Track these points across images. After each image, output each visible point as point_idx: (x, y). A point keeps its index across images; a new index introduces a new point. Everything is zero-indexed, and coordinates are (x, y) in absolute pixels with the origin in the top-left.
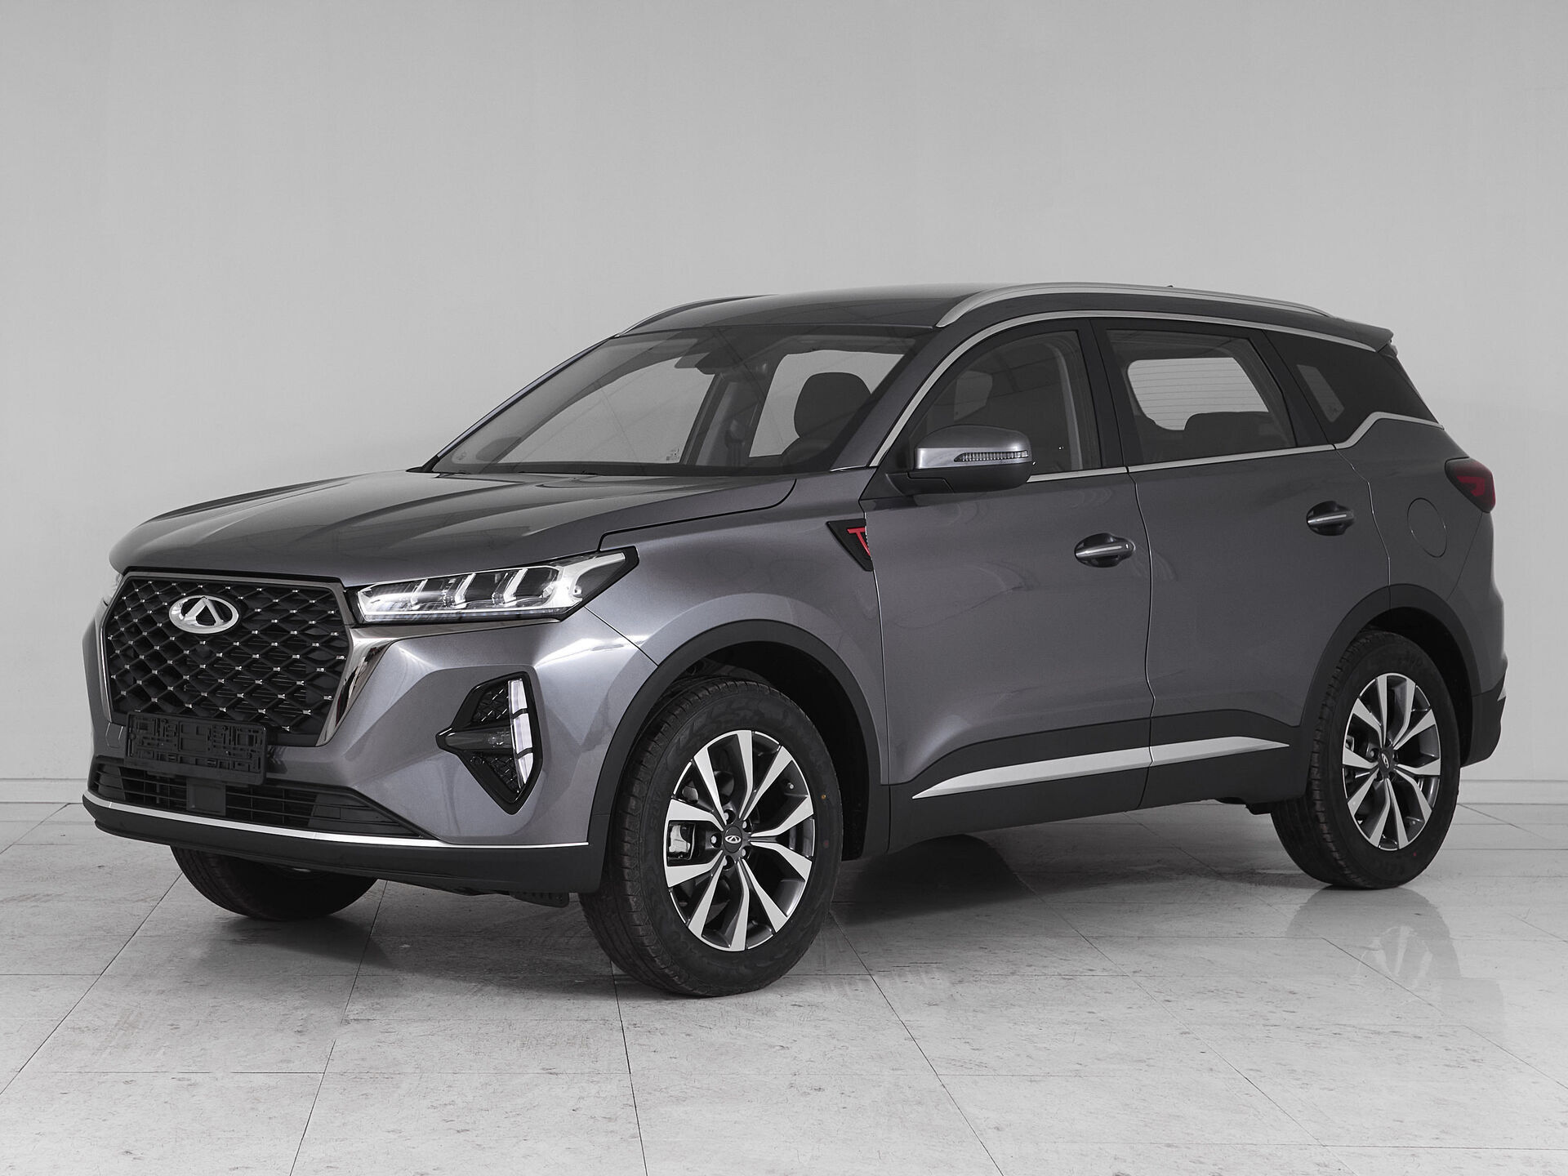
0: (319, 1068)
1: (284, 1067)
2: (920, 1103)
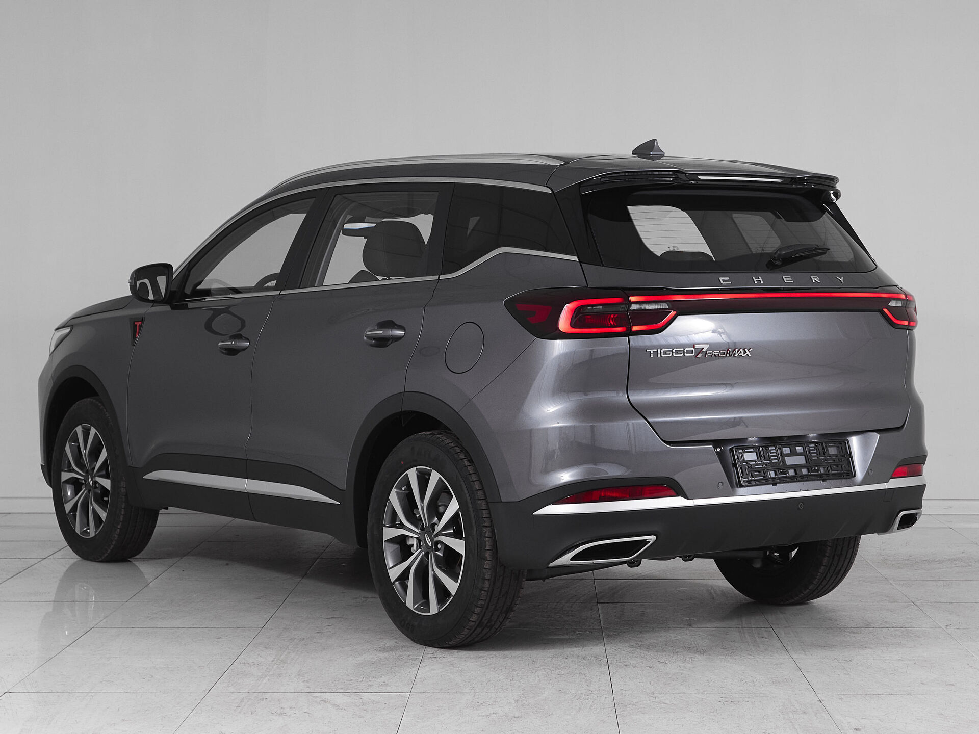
0: (407, 689)
1: (384, 689)
2: (804, 712)
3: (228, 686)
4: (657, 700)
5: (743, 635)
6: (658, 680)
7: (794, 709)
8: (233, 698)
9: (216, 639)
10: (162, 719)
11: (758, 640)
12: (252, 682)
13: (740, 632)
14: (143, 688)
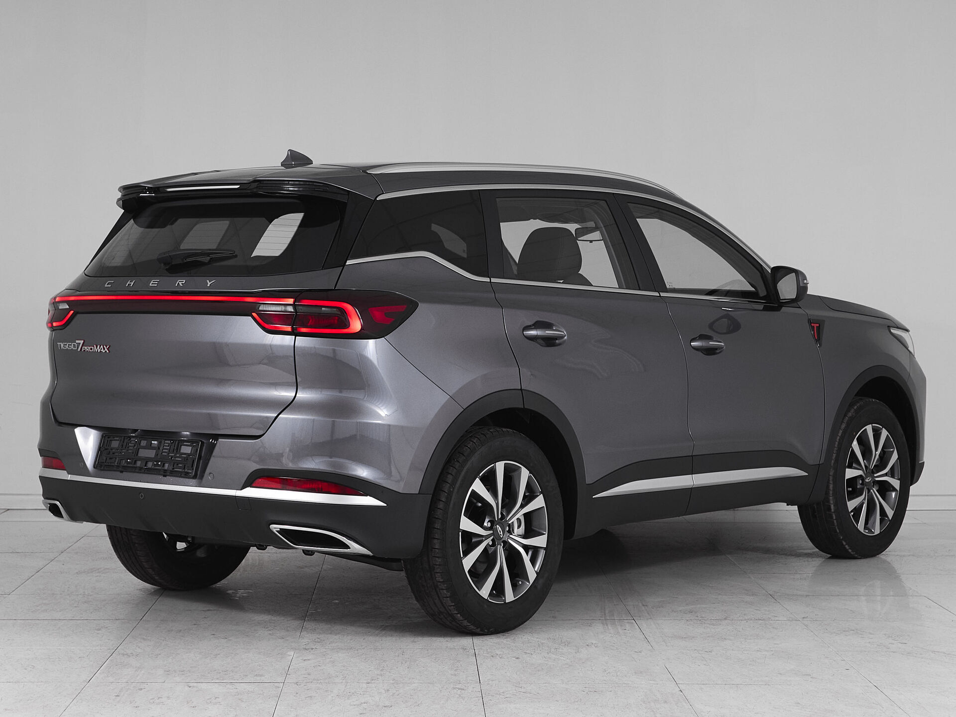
3: (108, 676)
4: (523, 690)
5: (606, 627)
6: (523, 671)
7: (655, 698)
8: (112, 688)
9: (96, 631)
10: (43, 708)
11: (620, 630)
12: (130, 673)
13: (602, 623)
14: (25, 678)
